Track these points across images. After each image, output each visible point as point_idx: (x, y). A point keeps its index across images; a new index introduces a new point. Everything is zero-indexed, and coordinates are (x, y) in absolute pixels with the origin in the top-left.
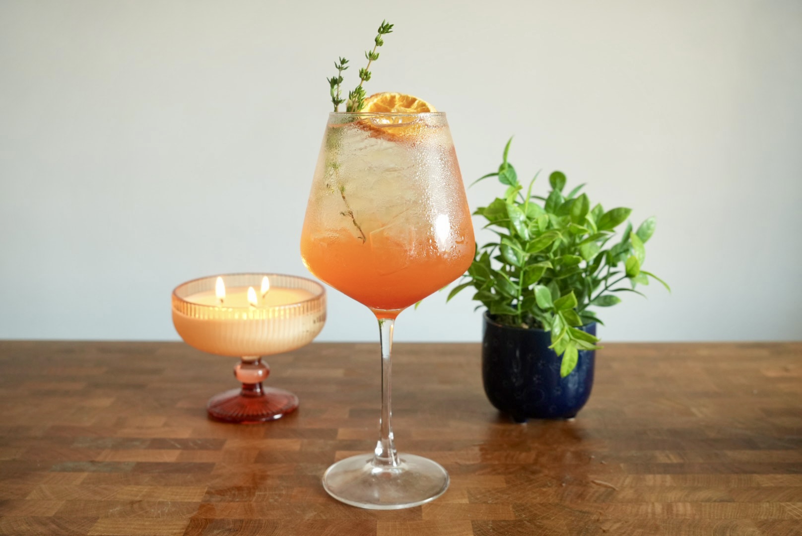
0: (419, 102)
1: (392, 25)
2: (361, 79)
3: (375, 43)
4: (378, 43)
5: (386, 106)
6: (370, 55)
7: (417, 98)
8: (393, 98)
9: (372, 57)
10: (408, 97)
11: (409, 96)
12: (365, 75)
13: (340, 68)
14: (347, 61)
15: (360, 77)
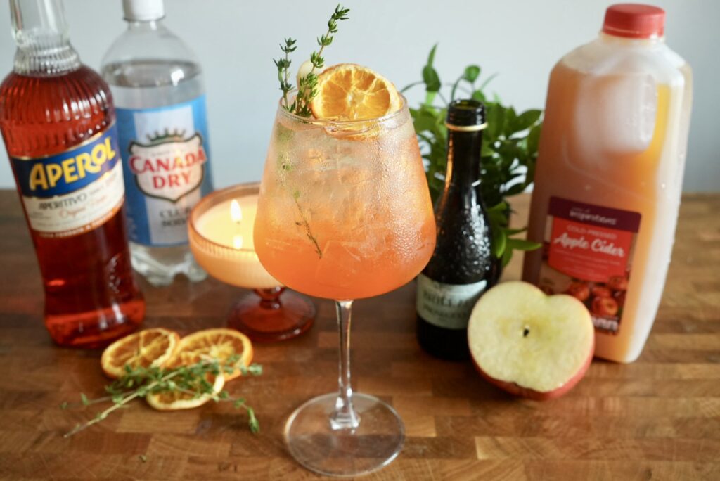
0: (378, 80)
1: (347, 11)
2: (312, 64)
3: (328, 27)
4: (331, 27)
5: (341, 87)
6: (323, 40)
7: (375, 75)
8: (349, 73)
9: (324, 42)
10: (365, 73)
11: (367, 71)
12: (316, 60)
13: (287, 50)
14: (295, 41)
15: (312, 61)
